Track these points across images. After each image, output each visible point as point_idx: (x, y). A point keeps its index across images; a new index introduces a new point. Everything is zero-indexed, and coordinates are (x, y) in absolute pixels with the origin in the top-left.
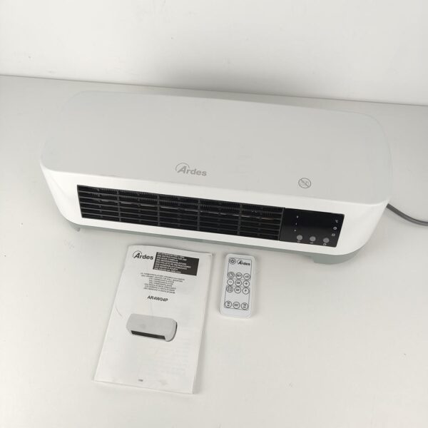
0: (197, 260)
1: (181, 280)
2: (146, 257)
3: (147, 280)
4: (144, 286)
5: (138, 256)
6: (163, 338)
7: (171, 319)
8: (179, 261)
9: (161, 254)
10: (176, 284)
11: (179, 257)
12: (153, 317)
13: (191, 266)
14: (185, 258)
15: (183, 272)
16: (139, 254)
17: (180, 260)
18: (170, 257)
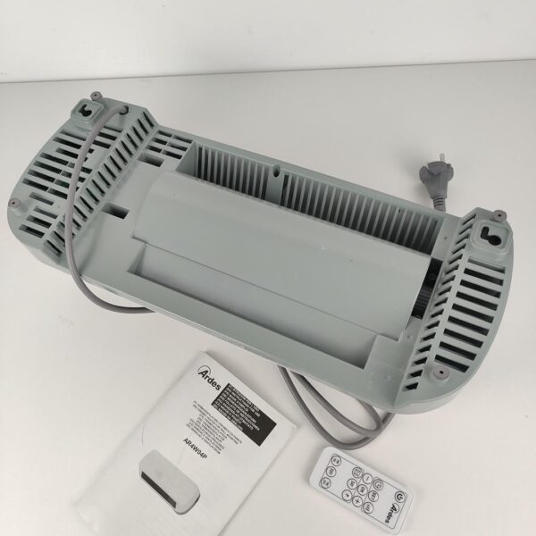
0: (273, 424)
1: (237, 440)
2: (212, 382)
3: (195, 414)
4: (188, 421)
5: (204, 374)
6: (173, 504)
7: (195, 486)
8: (250, 412)
9: (232, 389)
10: (227, 443)
11: (252, 406)
12: (176, 469)
13: (260, 428)
14: (260, 412)
15: (246, 430)
16: (207, 372)
17: (252, 412)
18: (241, 400)
